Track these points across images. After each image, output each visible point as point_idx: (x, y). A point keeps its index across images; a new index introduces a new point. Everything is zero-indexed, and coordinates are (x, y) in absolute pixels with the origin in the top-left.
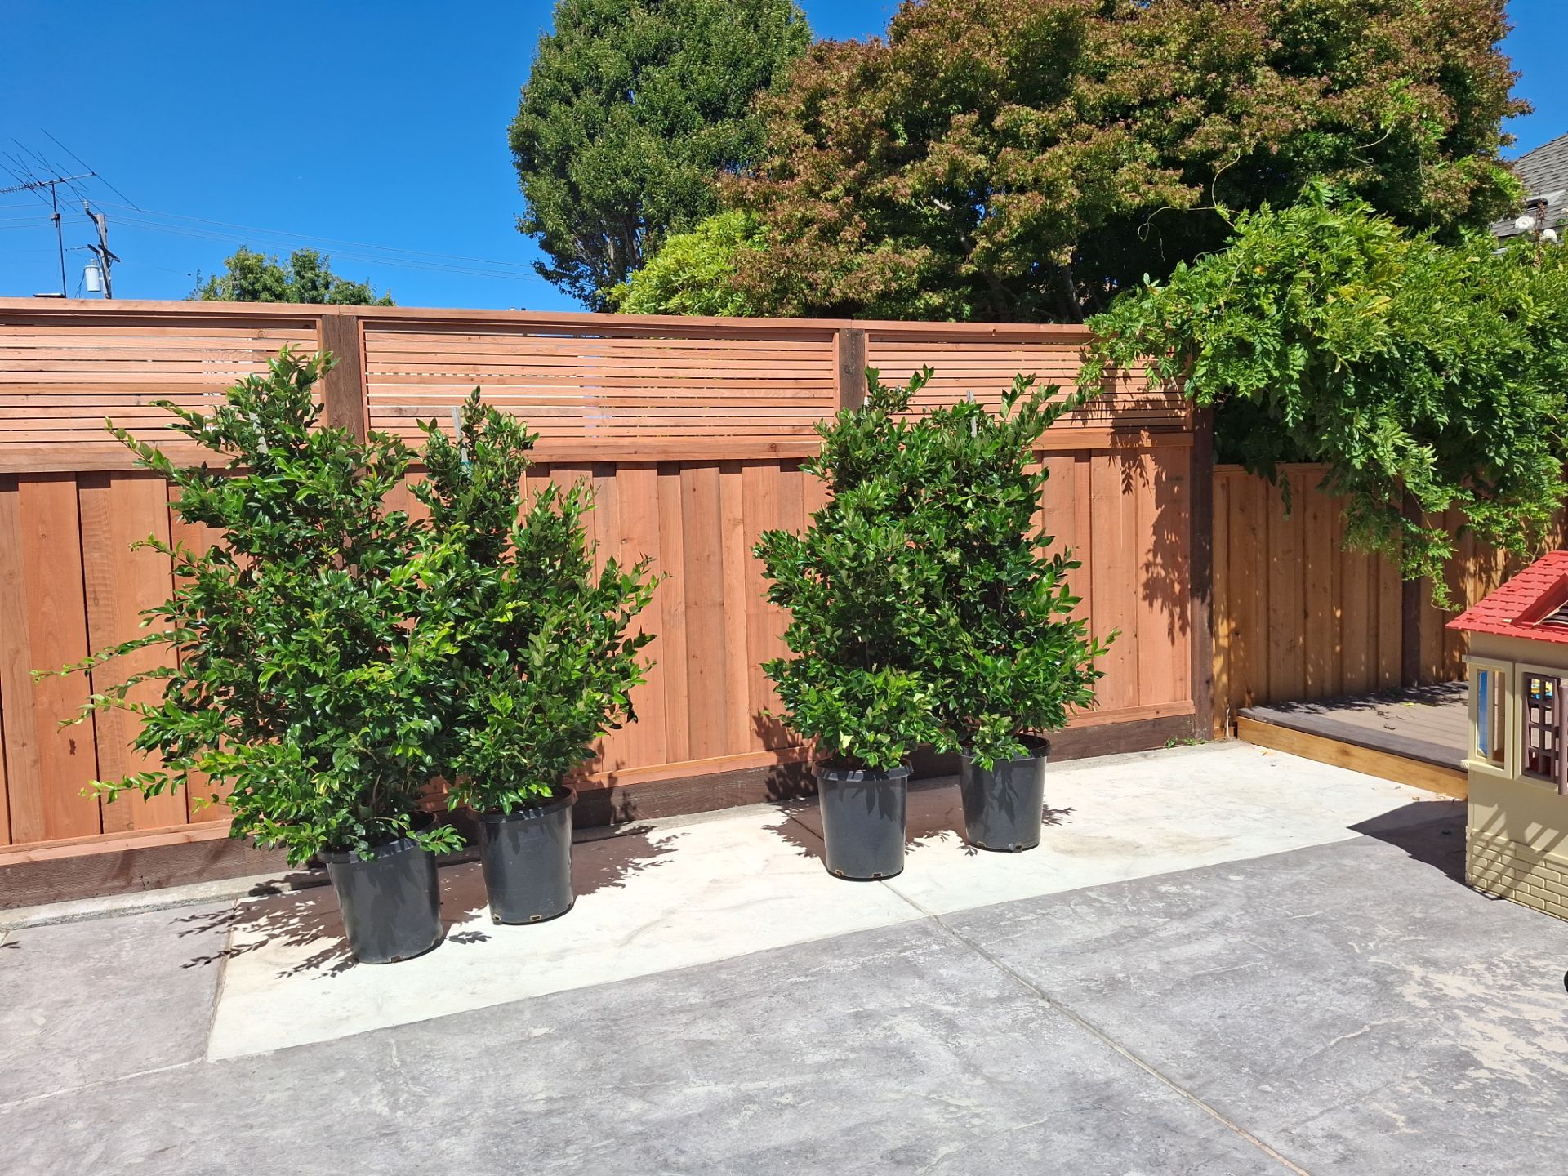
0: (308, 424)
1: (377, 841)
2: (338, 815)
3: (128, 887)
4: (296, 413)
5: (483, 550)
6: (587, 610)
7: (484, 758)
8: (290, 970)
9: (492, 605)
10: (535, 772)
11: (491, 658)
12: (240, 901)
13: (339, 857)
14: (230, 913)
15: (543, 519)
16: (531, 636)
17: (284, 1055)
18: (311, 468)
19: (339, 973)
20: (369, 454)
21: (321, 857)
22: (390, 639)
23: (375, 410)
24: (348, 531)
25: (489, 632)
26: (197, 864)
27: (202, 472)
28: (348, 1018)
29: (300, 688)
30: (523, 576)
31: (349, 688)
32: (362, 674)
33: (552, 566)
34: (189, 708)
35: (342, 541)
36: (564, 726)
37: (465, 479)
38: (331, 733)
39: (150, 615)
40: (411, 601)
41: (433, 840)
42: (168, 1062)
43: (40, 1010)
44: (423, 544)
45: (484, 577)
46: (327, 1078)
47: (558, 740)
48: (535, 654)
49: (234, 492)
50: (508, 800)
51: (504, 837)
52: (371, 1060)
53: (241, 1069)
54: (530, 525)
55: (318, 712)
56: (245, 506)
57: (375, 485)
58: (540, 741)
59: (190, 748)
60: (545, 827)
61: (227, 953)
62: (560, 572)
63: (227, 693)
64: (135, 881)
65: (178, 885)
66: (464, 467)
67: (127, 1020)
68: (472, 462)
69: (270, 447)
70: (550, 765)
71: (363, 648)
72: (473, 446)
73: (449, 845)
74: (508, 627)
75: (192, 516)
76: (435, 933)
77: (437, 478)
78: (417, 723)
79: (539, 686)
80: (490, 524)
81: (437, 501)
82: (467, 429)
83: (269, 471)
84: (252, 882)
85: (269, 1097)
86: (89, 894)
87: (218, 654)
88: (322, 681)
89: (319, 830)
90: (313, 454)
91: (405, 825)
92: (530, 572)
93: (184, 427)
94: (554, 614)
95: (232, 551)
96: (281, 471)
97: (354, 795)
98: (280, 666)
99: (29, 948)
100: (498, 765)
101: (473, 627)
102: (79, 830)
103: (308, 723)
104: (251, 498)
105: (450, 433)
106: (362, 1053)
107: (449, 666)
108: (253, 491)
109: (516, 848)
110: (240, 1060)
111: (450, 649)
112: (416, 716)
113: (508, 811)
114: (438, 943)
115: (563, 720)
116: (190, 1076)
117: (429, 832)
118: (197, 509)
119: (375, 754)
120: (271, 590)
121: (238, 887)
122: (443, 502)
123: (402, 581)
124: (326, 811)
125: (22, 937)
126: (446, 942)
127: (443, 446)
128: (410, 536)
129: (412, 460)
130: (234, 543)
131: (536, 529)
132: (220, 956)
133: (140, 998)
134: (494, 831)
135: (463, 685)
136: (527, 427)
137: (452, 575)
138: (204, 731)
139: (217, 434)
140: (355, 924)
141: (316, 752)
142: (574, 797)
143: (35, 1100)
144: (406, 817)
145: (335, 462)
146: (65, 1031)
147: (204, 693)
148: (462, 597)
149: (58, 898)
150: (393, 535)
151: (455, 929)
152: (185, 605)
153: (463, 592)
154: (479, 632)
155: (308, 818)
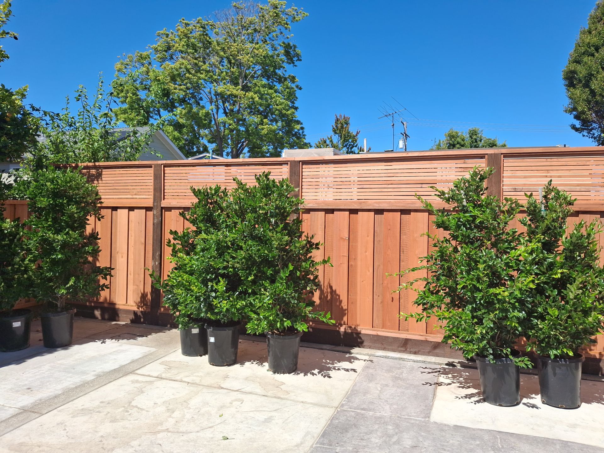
0: (482, 194)
1: (497, 356)
2: (483, 343)
3: (405, 351)
4: (478, 190)
5: (548, 247)
6: (596, 277)
7: (544, 333)
8: (460, 397)
9: (551, 270)
10: (566, 344)
11: (549, 292)
12: (442, 366)
13: (482, 359)
14: (439, 370)
15: (578, 236)
16: (568, 285)
17: (457, 428)
18: (482, 211)
19: (477, 404)
20: (504, 206)
21: (475, 357)
22: (507, 278)
23: (505, 189)
24: (494, 235)
25: (549, 281)
26: (428, 349)
27: (443, 211)
28: (481, 422)
29: (472, 293)
30: (566, 259)
31: (490, 295)
32: (497, 291)
33: (580, 256)
34: (432, 293)
35: (491, 239)
36: (581, 327)
37: (542, 217)
38: (483, 311)
39: (422, 259)
40: (517, 265)
41: (520, 361)
42: (418, 417)
43: (379, 385)
44: (522, 242)
45: (549, 258)
46: (473, 442)
47: (578, 332)
48: (570, 293)
49: (453, 219)
50: (553, 353)
51: (549, 369)
52: (490, 441)
53: (442, 427)
54: (571, 238)
55: (478, 302)
56: (457, 224)
57: (506, 218)
58: (569, 331)
59: (432, 307)
60: (569, 368)
61: (437, 384)
62: (584, 259)
63: (445, 290)
64: (408, 350)
65: (421, 355)
66: (542, 212)
67: (404, 398)
68: (546, 210)
69: (467, 203)
70: (573, 342)
71: (496, 281)
72: (547, 204)
73: (526, 365)
74: (558, 280)
75: (439, 226)
76: (517, 399)
77: (531, 216)
78: (516, 313)
79: (571, 307)
80: (552, 236)
81: (530, 225)
82: (545, 197)
83: (466, 211)
84: (446, 360)
85: (451, 441)
86: (394, 351)
87: (443, 275)
88: (480, 291)
89: (476, 347)
90: (483, 205)
91: (509, 353)
92: (569, 258)
93: (438, 195)
94: (580, 277)
95: (451, 239)
96: (471, 211)
97: (489, 337)
98: (466, 283)
99: (376, 364)
100: (549, 337)
101: (542, 278)
102: (392, 328)
103: (474, 306)
104: (459, 221)
105: (537, 198)
106: (486, 437)
107: (530, 292)
108: (460, 218)
109: (555, 374)
110: (441, 424)
111: (532, 286)
112: (516, 311)
113: (552, 357)
114: (518, 404)
115: (581, 324)
116: (424, 424)
117: (518, 358)
118: (441, 224)
119: (498, 322)
120: (465, 255)
121: (442, 361)
122: (532, 226)
123: (514, 256)
124: (479, 340)
125: (374, 359)
126: (521, 405)
127: (534, 203)
128: (518, 239)
129: (521, 209)
130: (452, 237)
131: (574, 240)
132: (435, 384)
133: (409, 391)
134: (545, 364)
135: (536, 301)
136: (571, 196)
137: (534, 255)
138: (437, 302)
139: (449, 198)
140: (485, 386)
141: (476, 317)
142: (583, 358)
143: (378, 414)
144: (509, 350)
145: (492, 209)
146: (386, 395)
147: (437, 289)
148: (538, 265)
149: (384, 349)
150: (511, 238)
151: (525, 400)
152: (434, 257)
153: (539, 263)
154: (544, 280)
155: (471, 341)
